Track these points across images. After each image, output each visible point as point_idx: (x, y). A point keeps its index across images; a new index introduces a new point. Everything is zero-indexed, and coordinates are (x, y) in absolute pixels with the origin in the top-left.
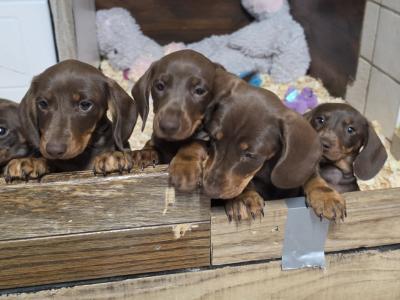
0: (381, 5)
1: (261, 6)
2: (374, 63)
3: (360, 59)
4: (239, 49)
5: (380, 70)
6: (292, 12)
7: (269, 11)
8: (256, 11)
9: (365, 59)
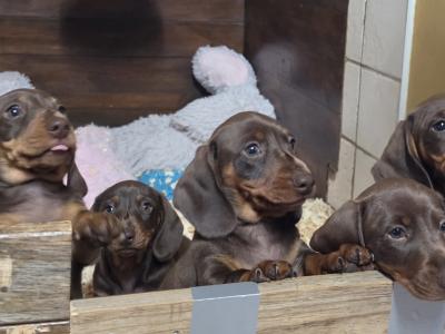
0: (362, 65)
1: (219, 77)
2: (359, 144)
3: (342, 140)
4: (184, 130)
5: (365, 152)
6: (259, 85)
7: (229, 84)
8: (211, 83)
9: (348, 140)
